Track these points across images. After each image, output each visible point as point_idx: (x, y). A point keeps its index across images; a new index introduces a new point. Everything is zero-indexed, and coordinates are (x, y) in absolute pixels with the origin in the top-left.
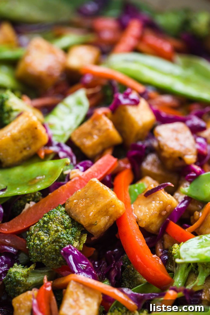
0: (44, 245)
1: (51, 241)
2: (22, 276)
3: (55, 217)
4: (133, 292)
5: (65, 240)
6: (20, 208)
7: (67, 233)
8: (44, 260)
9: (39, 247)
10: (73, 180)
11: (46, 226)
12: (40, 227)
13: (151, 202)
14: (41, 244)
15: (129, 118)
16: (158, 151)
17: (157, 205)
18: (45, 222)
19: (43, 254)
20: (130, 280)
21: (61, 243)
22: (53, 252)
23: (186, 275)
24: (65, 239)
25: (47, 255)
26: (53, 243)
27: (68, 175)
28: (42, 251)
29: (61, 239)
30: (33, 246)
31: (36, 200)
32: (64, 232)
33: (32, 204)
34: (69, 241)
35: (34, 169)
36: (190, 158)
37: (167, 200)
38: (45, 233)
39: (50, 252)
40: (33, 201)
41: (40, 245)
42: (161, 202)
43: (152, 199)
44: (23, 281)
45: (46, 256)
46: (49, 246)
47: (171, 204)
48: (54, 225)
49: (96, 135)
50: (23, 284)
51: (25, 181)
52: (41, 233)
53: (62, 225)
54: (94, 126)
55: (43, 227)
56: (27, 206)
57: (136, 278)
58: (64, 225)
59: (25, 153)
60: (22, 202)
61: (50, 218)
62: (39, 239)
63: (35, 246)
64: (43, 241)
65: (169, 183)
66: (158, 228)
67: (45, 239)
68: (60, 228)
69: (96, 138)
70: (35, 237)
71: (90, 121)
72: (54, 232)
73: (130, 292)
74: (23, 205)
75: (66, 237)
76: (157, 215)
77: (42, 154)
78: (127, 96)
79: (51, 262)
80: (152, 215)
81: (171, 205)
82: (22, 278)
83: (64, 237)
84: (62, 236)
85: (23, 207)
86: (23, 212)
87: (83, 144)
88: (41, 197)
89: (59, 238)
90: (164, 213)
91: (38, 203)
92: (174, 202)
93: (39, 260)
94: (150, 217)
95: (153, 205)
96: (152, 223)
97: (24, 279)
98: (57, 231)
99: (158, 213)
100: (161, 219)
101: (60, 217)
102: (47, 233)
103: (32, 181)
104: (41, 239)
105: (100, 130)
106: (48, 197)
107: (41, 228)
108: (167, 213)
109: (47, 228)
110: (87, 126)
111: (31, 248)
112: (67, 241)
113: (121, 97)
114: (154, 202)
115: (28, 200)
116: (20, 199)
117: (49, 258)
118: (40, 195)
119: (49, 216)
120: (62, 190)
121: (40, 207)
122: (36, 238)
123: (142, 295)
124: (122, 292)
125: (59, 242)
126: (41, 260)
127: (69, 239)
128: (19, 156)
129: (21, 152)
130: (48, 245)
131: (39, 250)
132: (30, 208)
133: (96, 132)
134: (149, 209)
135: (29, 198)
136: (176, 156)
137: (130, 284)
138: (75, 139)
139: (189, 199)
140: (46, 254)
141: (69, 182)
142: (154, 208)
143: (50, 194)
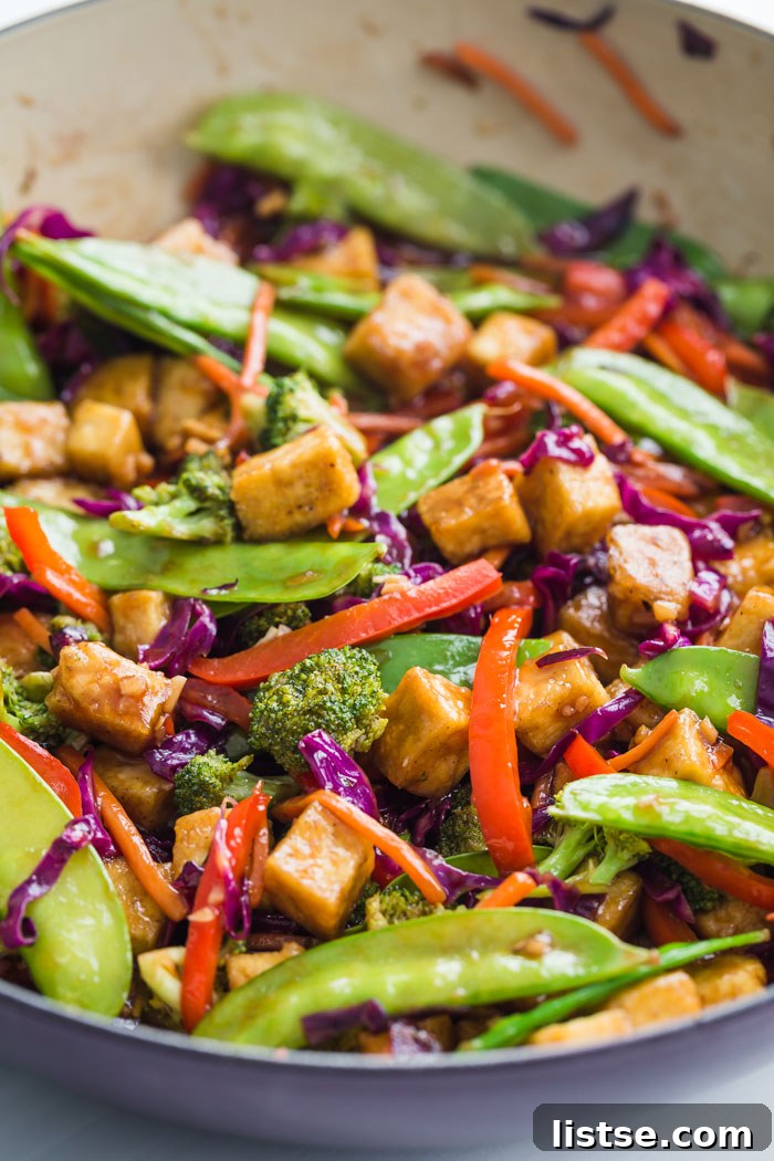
0: (285, 715)
1: (302, 708)
2: (216, 777)
3: (329, 662)
4: (444, 863)
5: (333, 716)
6: (255, 635)
7: (344, 703)
8: (276, 748)
9: (273, 715)
10: (386, 597)
11: (304, 676)
12: (291, 677)
13: (547, 681)
14: (279, 710)
15: (558, 491)
16: (603, 579)
17: (557, 688)
18: (304, 670)
19: (278, 732)
20: (452, 842)
21: (323, 718)
22: (300, 733)
23: (575, 858)
24: (335, 713)
25: (286, 736)
26: (305, 714)
27: (380, 586)
28: (277, 726)
29: (325, 709)
30: (262, 712)
31: (294, 624)
32: (337, 697)
33: (283, 630)
34: (342, 719)
35: (308, 554)
36: (667, 609)
37: (581, 684)
38: (297, 690)
39: (293, 733)
40: (288, 625)
41: (275, 712)
42: (568, 685)
43: (551, 673)
44: (214, 787)
45: (282, 739)
46: (296, 719)
47: (590, 695)
48: (320, 679)
49: (471, 508)
50: (214, 793)
51: (282, 576)
52: (288, 688)
53: (339, 683)
54: (472, 489)
55: (298, 677)
56: (273, 632)
57: (466, 839)
58: (343, 683)
59: (299, 518)
60: (263, 622)
61: (317, 664)
62: (280, 701)
63: (265, 713)
64: (285, 705)
65: (599, 650)
66: (548, 742)
67: (293, 702)
68: (330, 687)
69: (468, 513)
70: (274, 694)
71: (467, 478)
72: (314, 692)
73: (440, 861)
74: (264, 628)
75: (337, 709)
76: (552, 712)
77: (336, 528)
78: (564, 440)
79: (290, 754)
80: (538, 707)
81: (589, 697)
82: (213, 780)
83: (334, 707)
84: (329, 704)
85: (263, 633)
86: (258, 644)
87: (437, 522)
88: (308, 621)
89: (322, 706)
90: (569, 711)
91: (297, 631)
92: (600, 694)
93: (265, 744)
94: (533, 711)
95: (550, 687)
96: (537, 727)
97: (218, 783)
98: (323, 692)
99: (555, 708)
100: (559, 725)
101: (340, 668)
102: (301, 692)
103: (296, 579)
104: (285, 700)
105: (481, 499)
106: (321, 622)
107: (293, 679)
108: (577, 713)
109: (305, 681)
110: (458, 487)
111: (258, 715)
112: (338, 718)
113: (551, 439)
114: (552, 681)
115: (277, 619)
116: (260, 615)
117: (287, 744)
118: (305, 615)
119: (316, 659)
120: (355, 613)
121: (298, 639)
122: (275, 697)
123: (464, 874)
124: (423, 857)
125: (320, 716)
126: (271, 744)
127: (344, 716)
128: (284, 523)
129: (290, 513)
130: (293, 716)
131: (271, 723)
132: (276, 638)
133: (473, 501)
134: (537, 694)
135: (281, 617)
136: (638, 597)
137: (451, 849)
138: (423, 509)
139: (637, 697)
140: (284, 734)
141: (377, 600)
142: (549, 694)
143: (327, 617)
